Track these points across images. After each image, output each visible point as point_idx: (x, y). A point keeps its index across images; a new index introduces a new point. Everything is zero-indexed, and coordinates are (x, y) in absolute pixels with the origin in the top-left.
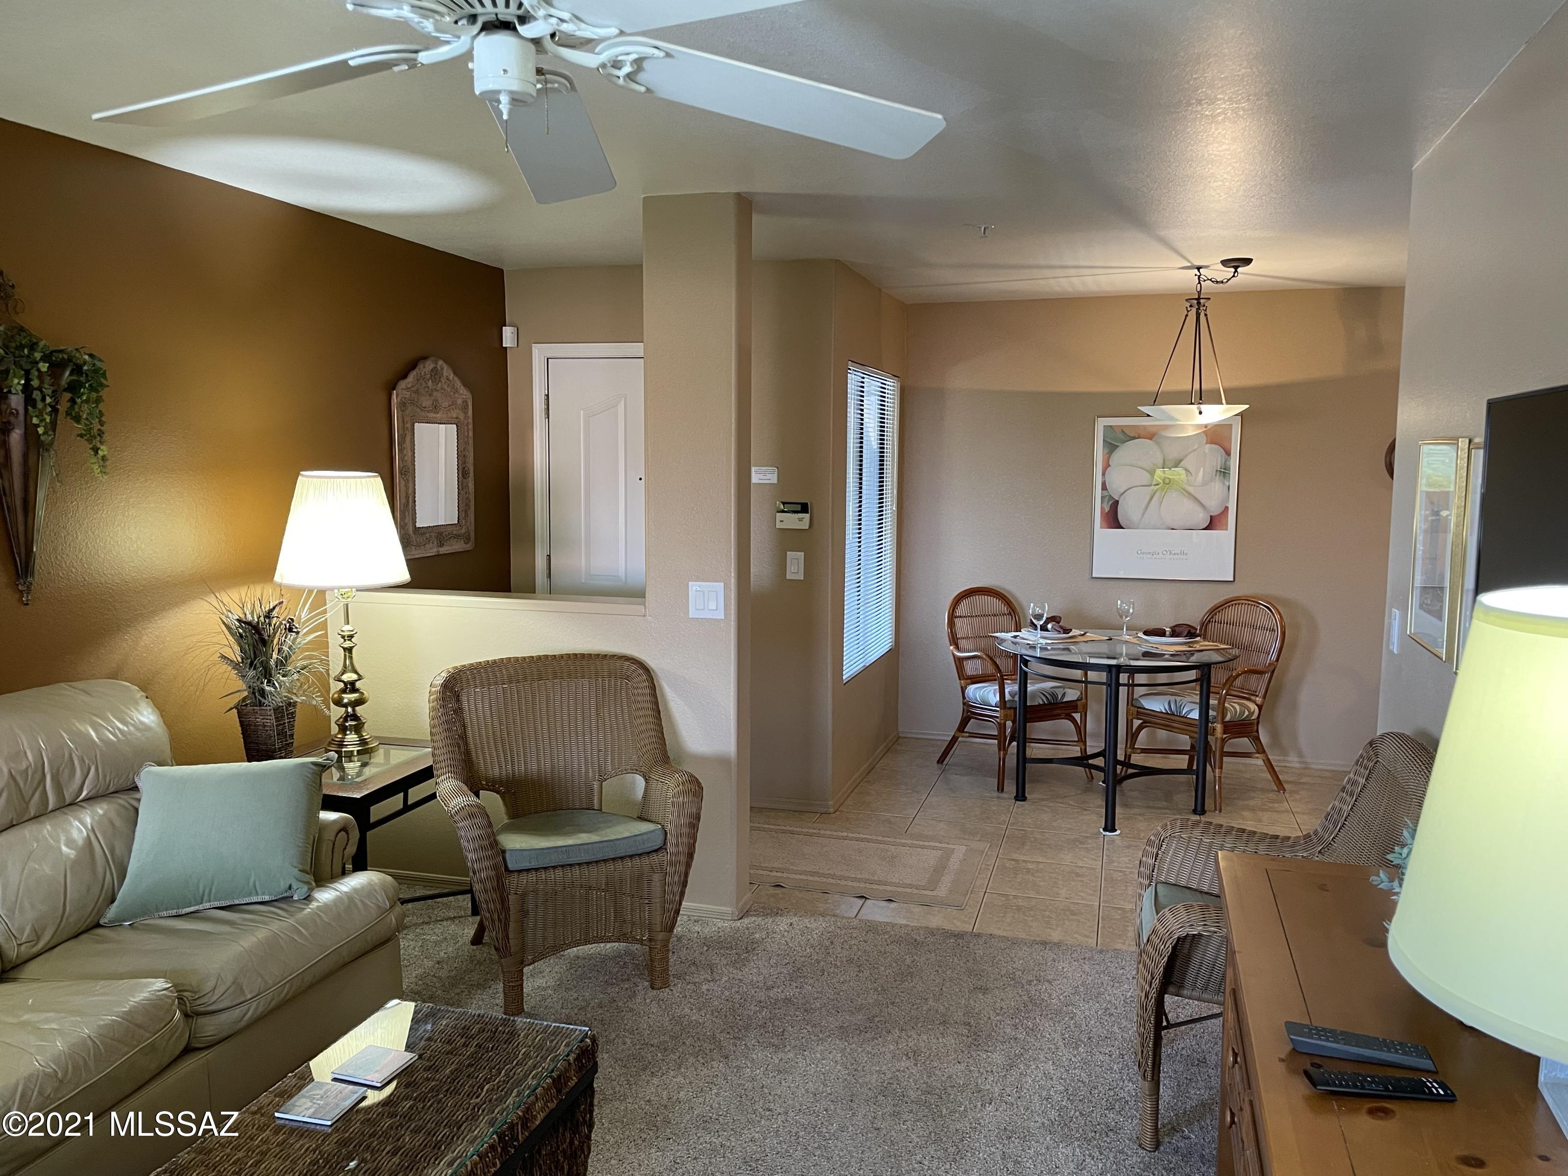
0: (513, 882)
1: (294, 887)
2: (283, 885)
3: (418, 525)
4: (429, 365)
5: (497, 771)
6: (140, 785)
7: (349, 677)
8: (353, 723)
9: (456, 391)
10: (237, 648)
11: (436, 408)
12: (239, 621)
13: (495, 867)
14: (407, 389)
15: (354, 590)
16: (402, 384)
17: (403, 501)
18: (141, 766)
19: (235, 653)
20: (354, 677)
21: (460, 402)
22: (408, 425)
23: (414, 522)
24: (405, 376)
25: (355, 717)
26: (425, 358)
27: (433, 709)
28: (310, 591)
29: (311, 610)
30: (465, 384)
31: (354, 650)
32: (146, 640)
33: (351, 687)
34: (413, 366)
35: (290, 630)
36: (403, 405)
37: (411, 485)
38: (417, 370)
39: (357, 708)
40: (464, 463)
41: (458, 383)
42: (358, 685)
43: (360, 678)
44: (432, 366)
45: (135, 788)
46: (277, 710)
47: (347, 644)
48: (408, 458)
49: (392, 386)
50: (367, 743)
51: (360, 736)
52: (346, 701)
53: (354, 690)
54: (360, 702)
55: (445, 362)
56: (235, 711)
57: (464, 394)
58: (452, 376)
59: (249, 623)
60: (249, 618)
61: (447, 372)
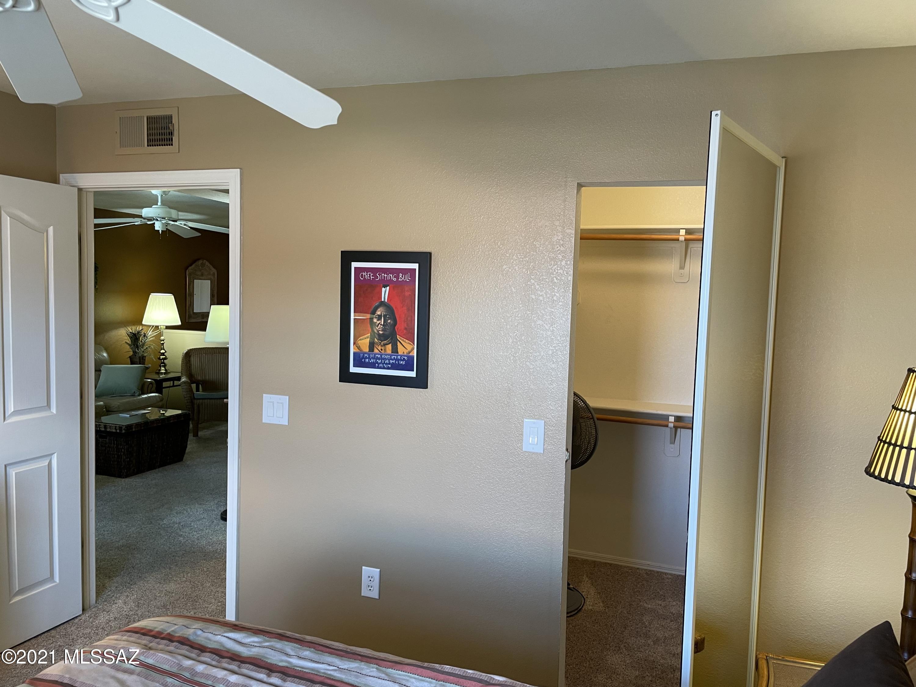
0: (196, 401)
1: (136, 392)
2: (133, 391)
3: (194, 311)
4: (200, 262)
5: (200, 378)
6: (101, 369)
7: (162, 351)
8: (163, 365)
9: (211, 269)
10: (129, 339)
11: (202, 275)
12: (131, 333)
13: (190, 397)
14: (192, 269)
15: (165, 327)
16: (190, 268)
17: (189, 303)
18: (102, 365)
19: (129, 341)
20: (164, 351)
21: (212, 273)
22: (192, 280)
23: (193, 310)
24: (191, 265)
25: (164, 363)
26: (198, 259)
27: (182, 359)
28: (153, 326)
29: (153, 331)
30: (214, 267)
31: (164, 344)
32: (106, 337)
33: (163, 354)
34: (194, 261)
35: (144, 336)
36: (190, 274)
37: (192, 299)
38: (196, 263)
39: (165, 361)
40: (213, 292)
41: (211, 267)
42: (165, 354)
43: (166, 352)
44: (201, 262)
45: (101, 371)
46: (140, 357)
47: (162, 342)
48: (191, 291)
49: (187, 268)
50: (167, 371)
51: (165, 368)
52: (161, 358)
53: (164, 355)
54: (165, 359)
55: (207, 260)
56: (129, 359)
57: (214, 270)
58: (209, 265)
59: (133, 333)
60: (133, 332)
61: (207, 263)
